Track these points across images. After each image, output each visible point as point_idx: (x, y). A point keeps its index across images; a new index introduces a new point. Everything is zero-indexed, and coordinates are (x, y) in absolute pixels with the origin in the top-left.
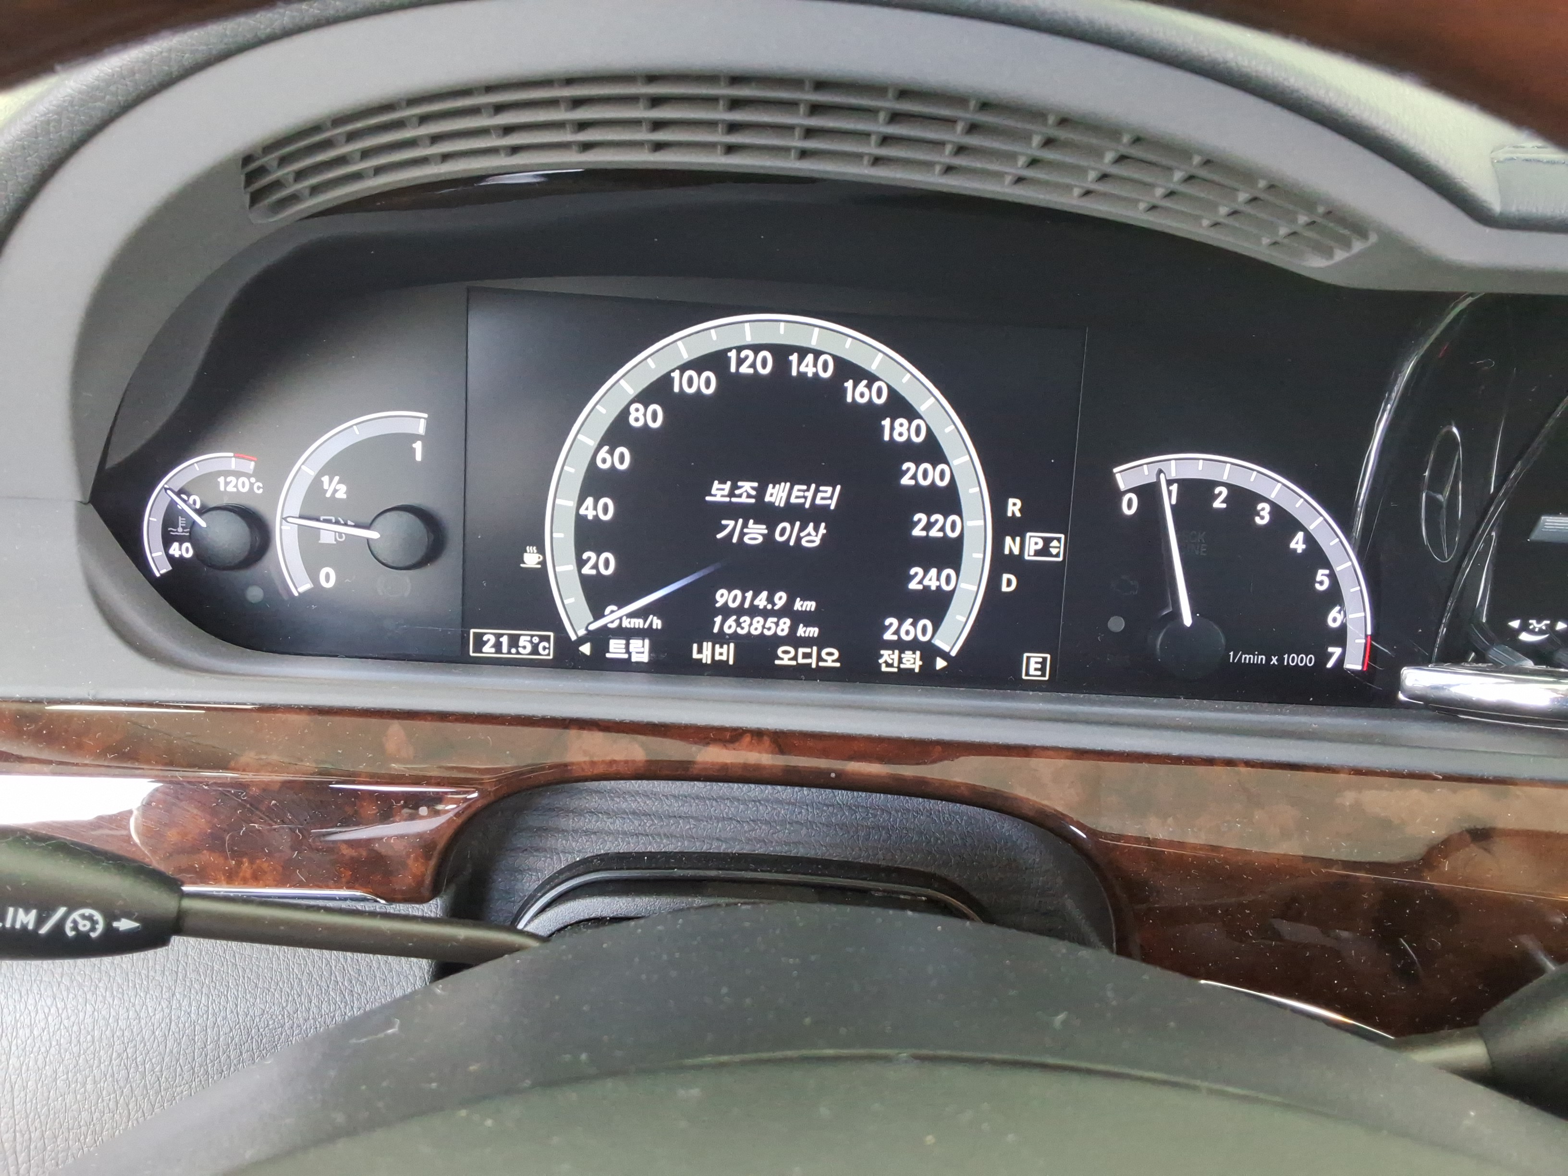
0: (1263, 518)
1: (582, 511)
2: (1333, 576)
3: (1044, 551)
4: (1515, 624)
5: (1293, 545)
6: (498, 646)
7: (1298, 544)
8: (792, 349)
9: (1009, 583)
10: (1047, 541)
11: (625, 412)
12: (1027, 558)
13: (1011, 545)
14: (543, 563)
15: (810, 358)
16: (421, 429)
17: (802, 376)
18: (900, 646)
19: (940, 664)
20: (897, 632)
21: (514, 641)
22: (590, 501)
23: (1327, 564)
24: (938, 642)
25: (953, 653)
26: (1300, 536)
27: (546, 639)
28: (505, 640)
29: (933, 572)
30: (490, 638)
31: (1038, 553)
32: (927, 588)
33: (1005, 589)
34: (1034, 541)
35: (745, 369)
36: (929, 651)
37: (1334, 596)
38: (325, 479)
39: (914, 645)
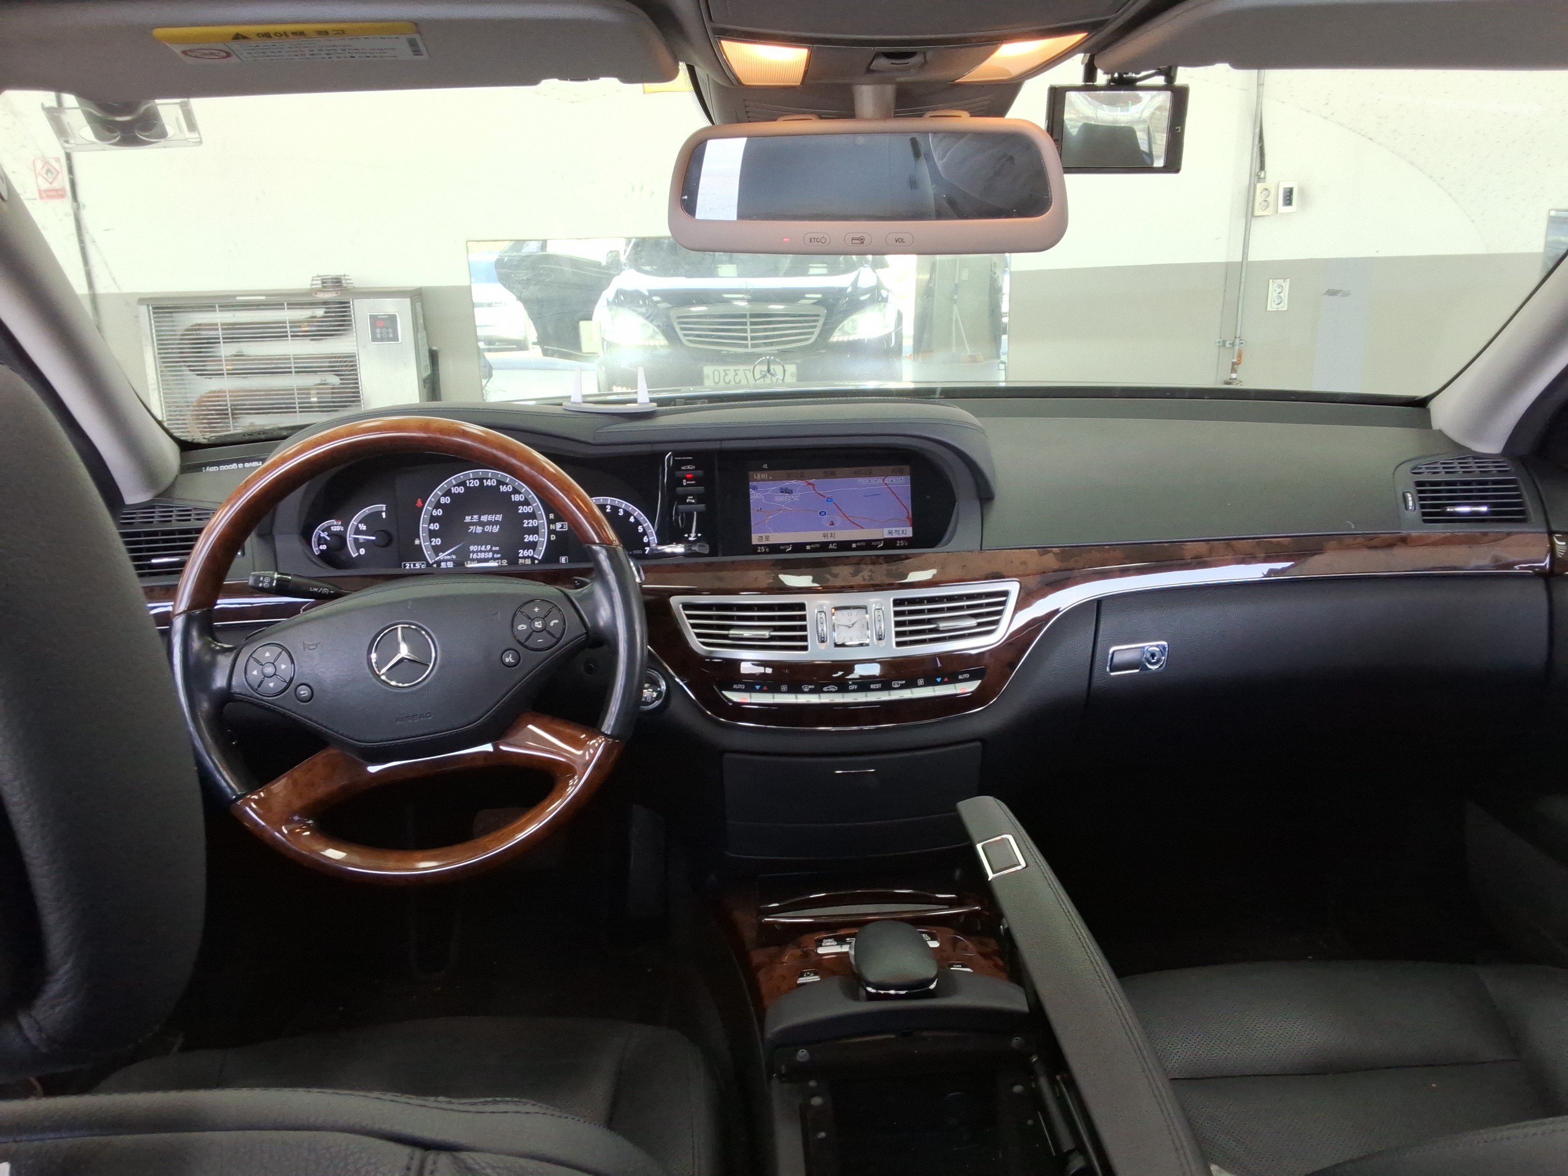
0: (621, 513)
1: (430, 528)
2: (643, 527)
3: (562, 527)
4: (686, 535)
5: (630, 520)
6: (410, 567)
7: (632, 519)
8: (484, 479)
9: (553, 537)
10: (562, 525)
11: (439, 500)
12: (557, 530)
13: (552, 527)
14: (420, 543)
15: (489, 480)
16: (384, 509)
17: (487, 485)
18: (524, 558)
19: (536, 562)
20: (523, 554)
21: (414, 565)
22: (432, 524)
23: (641, 524)
24: (535, 556)
25: (540, 558)
26: (632, 517)
27: (423, 564)
28: (412, 565)
29: (531, 536)
30: (408, 565)
31: (560, 528)
32: (530, 541)
33: (552, 539)
34: (558, 526)
35: (471, 485)
36: (533, 559)
37: (645, 533)
38: (360, 525)
39: (528, 557)
